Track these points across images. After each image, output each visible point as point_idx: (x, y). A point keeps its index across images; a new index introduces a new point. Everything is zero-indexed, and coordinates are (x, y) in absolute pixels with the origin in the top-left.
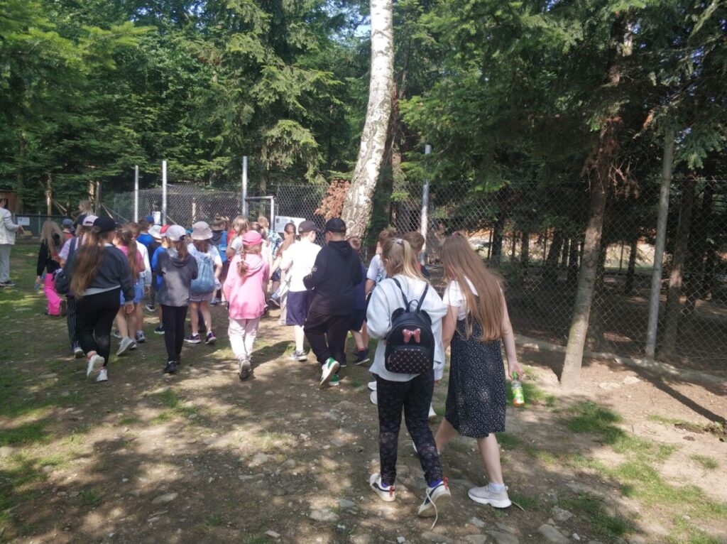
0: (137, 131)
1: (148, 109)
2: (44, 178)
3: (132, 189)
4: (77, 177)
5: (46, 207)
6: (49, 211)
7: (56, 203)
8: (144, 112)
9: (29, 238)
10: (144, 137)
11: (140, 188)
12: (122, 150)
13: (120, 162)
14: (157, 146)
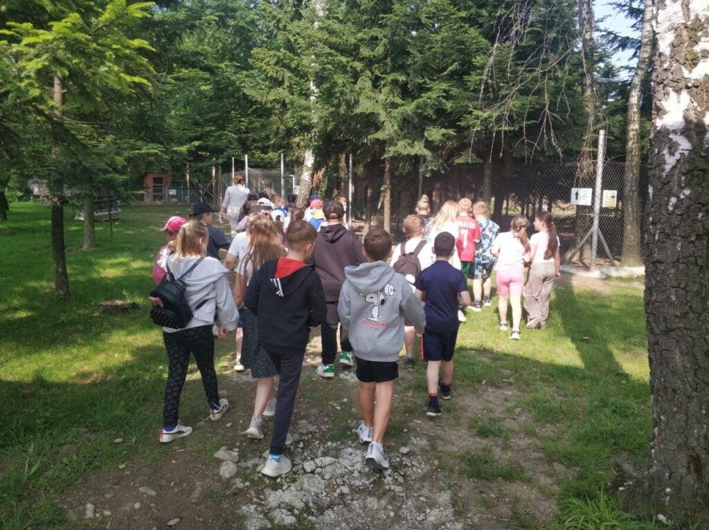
0: (235, 134)
1: (242, 119)
2: (185, 165)
3: (231, 171)
4: (201, 164)
5: (186, 182)
6: (188, 184)
7: (192, 180)
8: (240, 121)
9: (175, 203)
10: (240, 138)
11: (235, 171)
12: (227, 147)
13: (226, 154)
14: (249, 142)
